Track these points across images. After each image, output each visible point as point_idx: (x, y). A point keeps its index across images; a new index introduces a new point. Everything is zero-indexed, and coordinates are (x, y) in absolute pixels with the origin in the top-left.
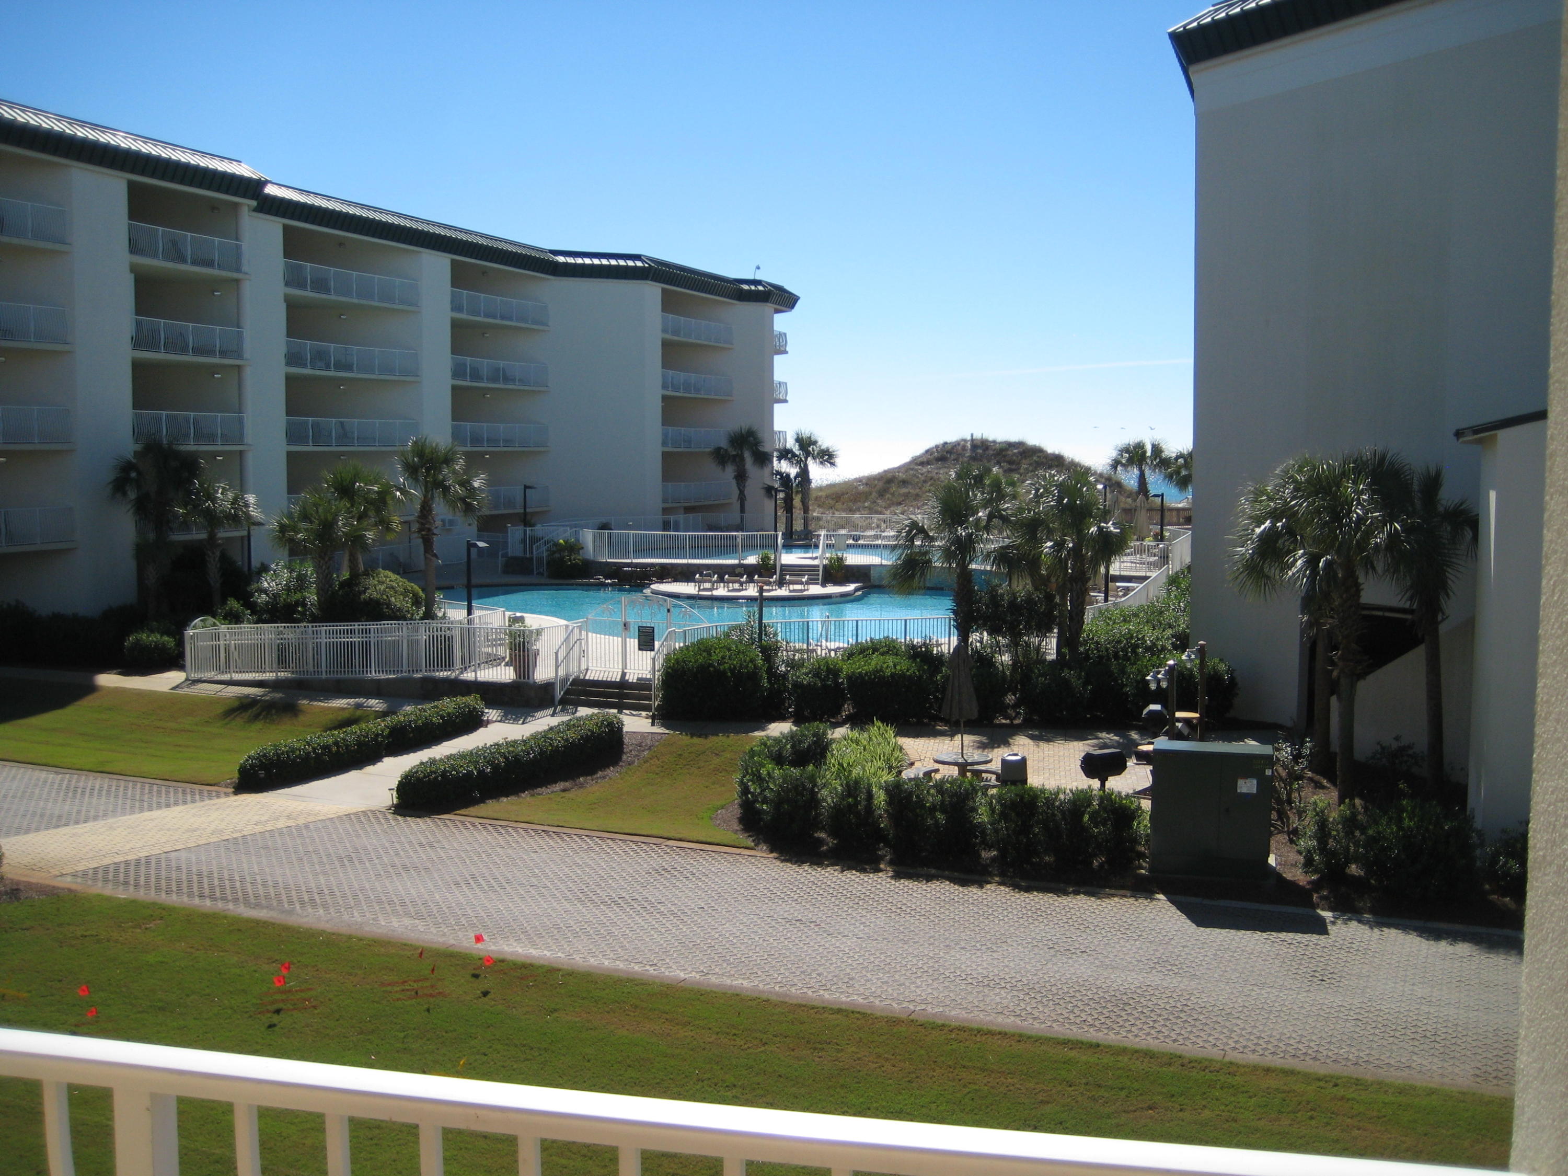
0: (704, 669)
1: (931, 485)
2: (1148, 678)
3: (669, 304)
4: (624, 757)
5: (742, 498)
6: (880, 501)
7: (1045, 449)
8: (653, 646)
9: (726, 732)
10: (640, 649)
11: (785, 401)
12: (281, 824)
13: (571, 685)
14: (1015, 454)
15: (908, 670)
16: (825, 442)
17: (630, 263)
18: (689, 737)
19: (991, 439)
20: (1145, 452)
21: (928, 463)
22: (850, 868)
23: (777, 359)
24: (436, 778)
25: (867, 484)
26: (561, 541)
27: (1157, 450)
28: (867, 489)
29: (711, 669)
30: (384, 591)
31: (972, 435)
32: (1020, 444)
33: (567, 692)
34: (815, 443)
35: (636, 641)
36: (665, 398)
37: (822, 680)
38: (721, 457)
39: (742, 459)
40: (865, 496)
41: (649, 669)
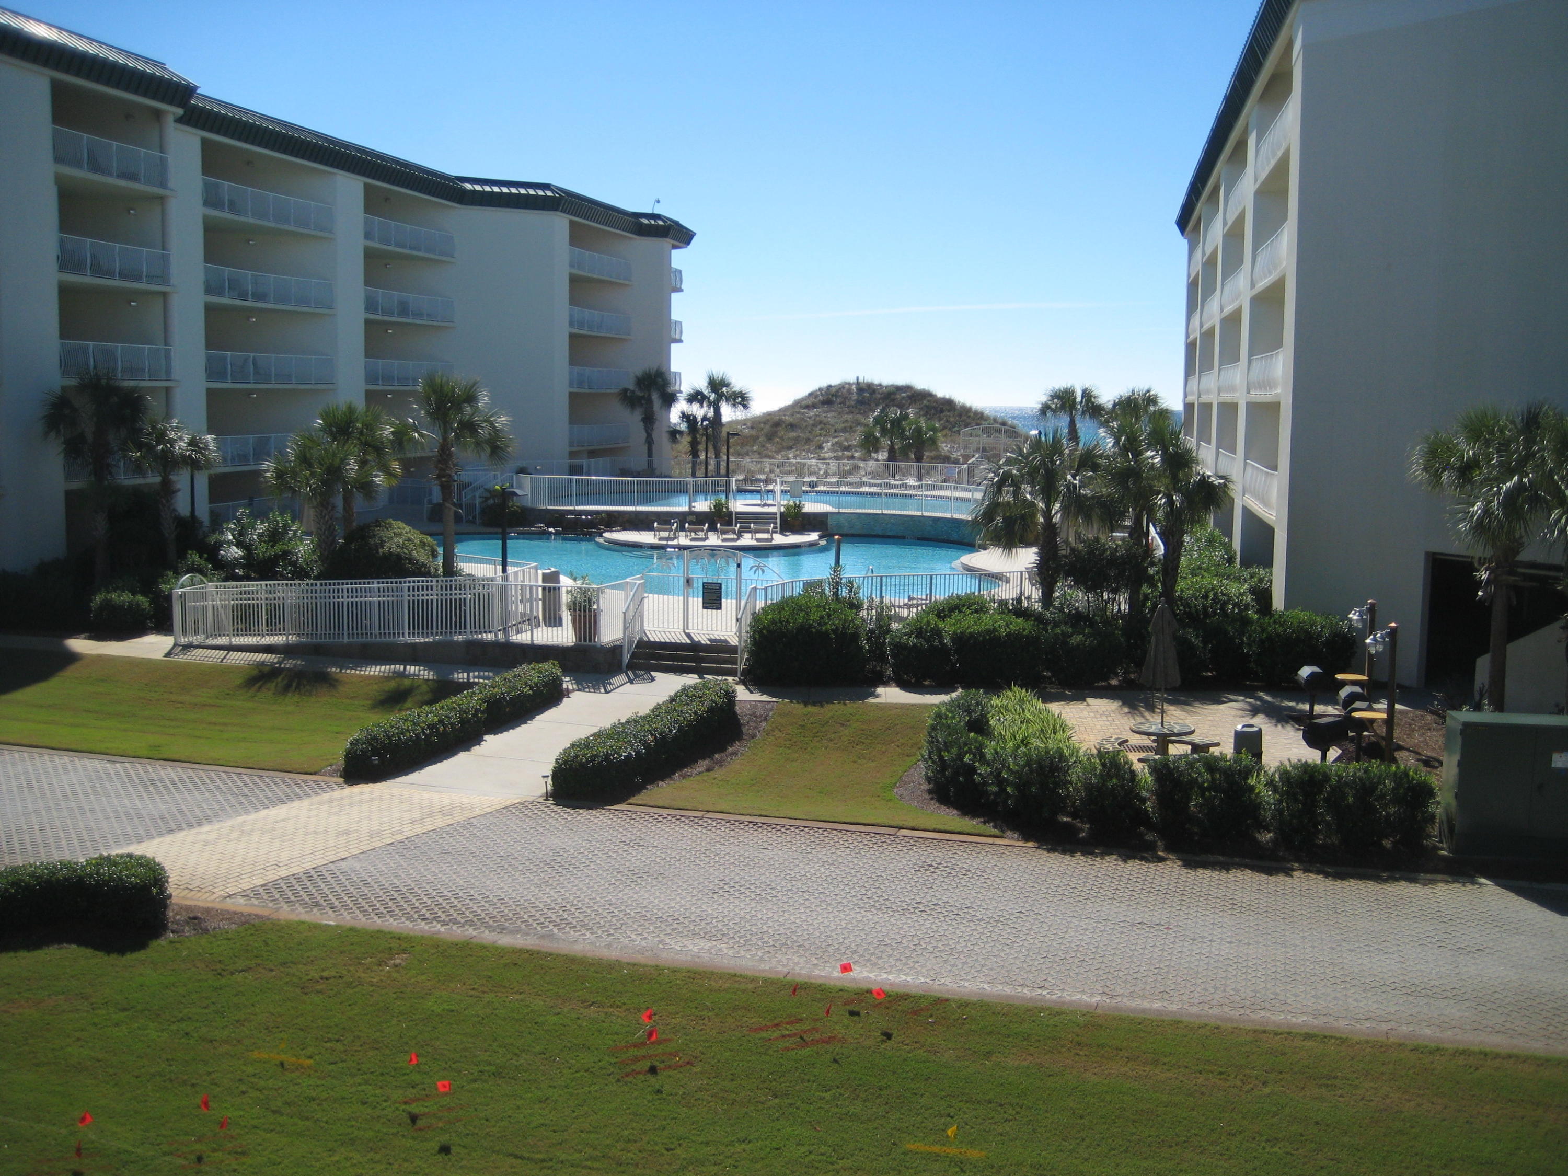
0: (804, 629)
1: (821, 429)
2: (1368, 641)
3: (577, 237)
4: (744, 730)
5: (650, 442)
6: (768, 445)
7: (934, 393)
8: (720, 604)
9: (841, 699)
10: (704, 607)
11: (680, 341)
12: (439, 822)
13: (636, 647)
14: (903, 398)
15: (1024, 630)
16: (738, 383)
17: (540, 193)
18: (802, 706)
19: (876, 382)
20: (1075, 398)
21: (814, 406)
22: (1134, 857)
23: (675, 296)
24: (600, 763)
25: (752, 428)
26: (497, 487)
27: (1087, 394)
28: (754, 432)
29: (814, 630)
30: (404, 544)
31: (858, 378)
32: (908, 388)
33: (634, 656)
34: (727, 385)
35: (700, 600)
36: (572, 336)
37: (927, 641)
38: (629, 399)
39: (650, 401)
40: (754, 439)
41: (734, 630)
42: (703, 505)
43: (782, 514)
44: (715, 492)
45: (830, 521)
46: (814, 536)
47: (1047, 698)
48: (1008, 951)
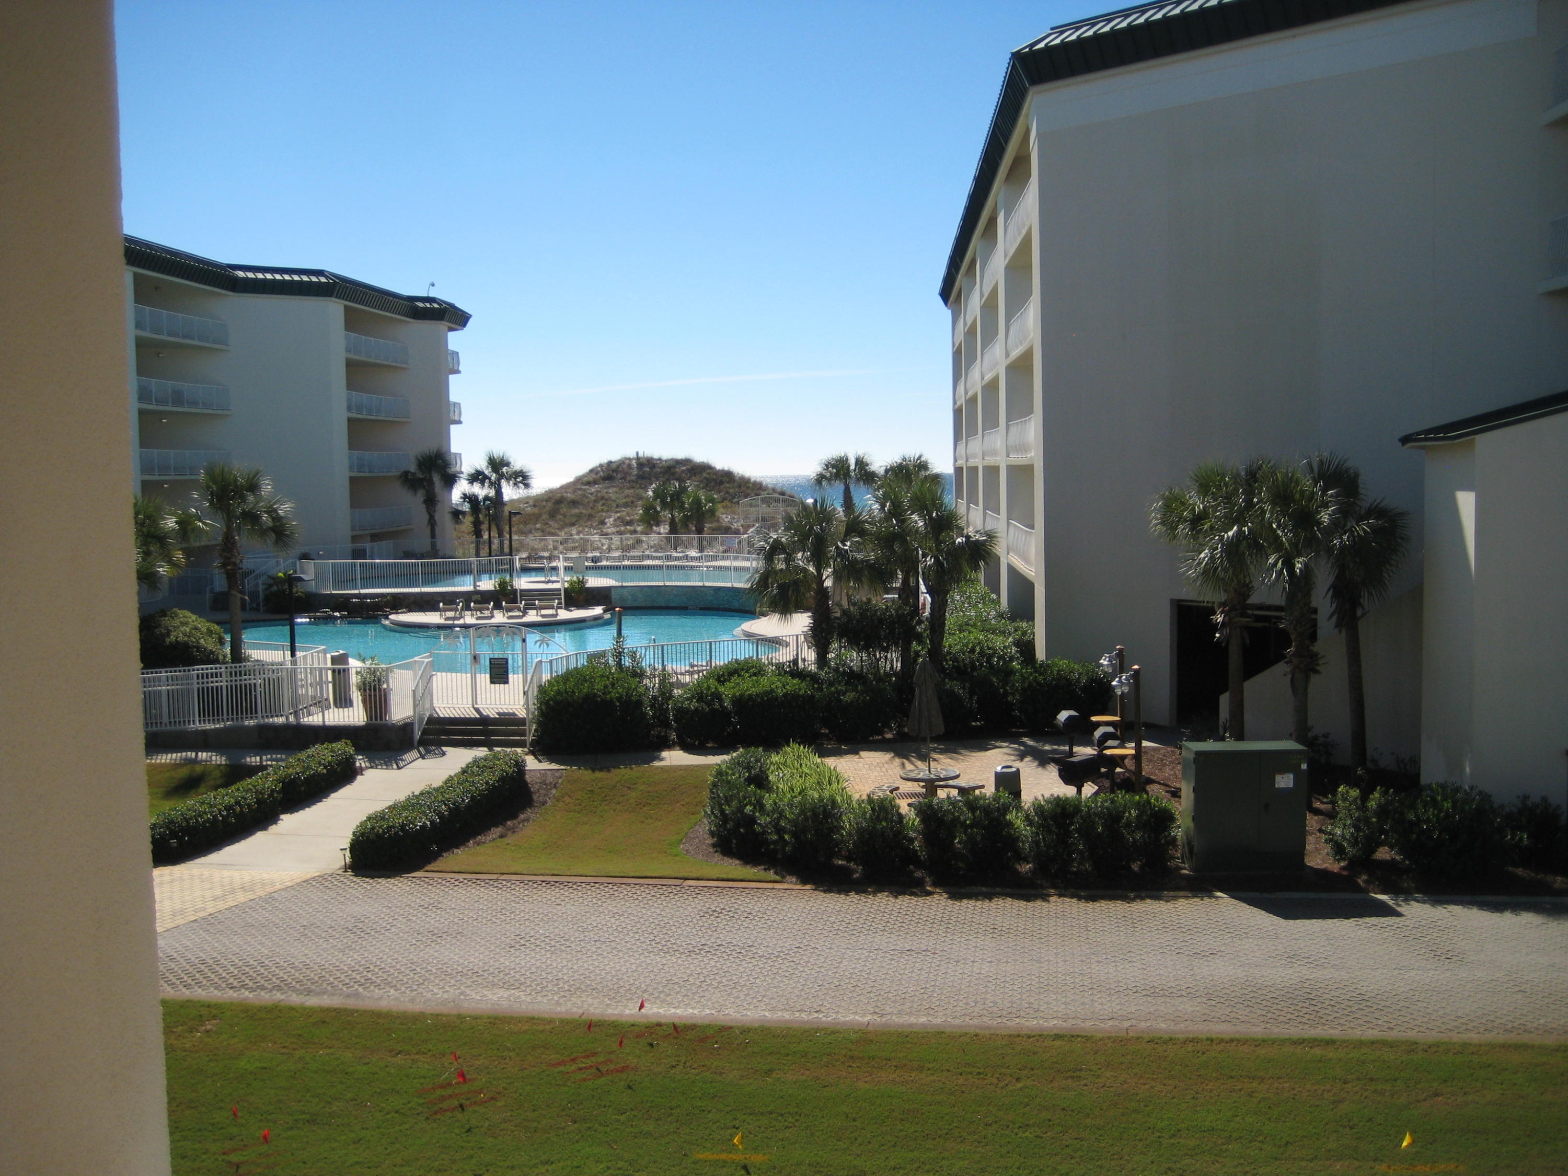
0: (590, 698)
1: (603, 505)
2: (1114, 683)
3: (352, 322)
4: (535, 797)
5: (432, 523)
6: (551, 523)
7: (713, 465)
8: (508, 678)
9: (628, 763)
10: (492, 682)
11: (459, 422)
12: (241, 898)
13: (427, 724)
14: (683, 471)
15: (800, 690)
16: (517, 464)
17: (314, 279)
18: (590, 772)
19: (656, 457)
20: (849, 466)
21: (595, 482)
22: (903, 893)
23: (452, 378)
24: (396, 833)
25: (535, 506)
26: (281, 574)
27: (860, 463)
28: (536, 510)
29: (599, 699)
30: (190, 632)
31: (637, 453)
32: (687, 461)
33: (425, 732)
34: (508, 464)
35: (488, 676)
36: (350, 421)
37: (708, 704)
38: (410, 481)
39: (431, 483)
40: (536, 518)
41: (522, 703)
42: (487, 584)
43: (566, 590)
44: (499, 571)
45: (614, 595)
46: (598, 610)
47: (824, 753)
48: (787, 982)
